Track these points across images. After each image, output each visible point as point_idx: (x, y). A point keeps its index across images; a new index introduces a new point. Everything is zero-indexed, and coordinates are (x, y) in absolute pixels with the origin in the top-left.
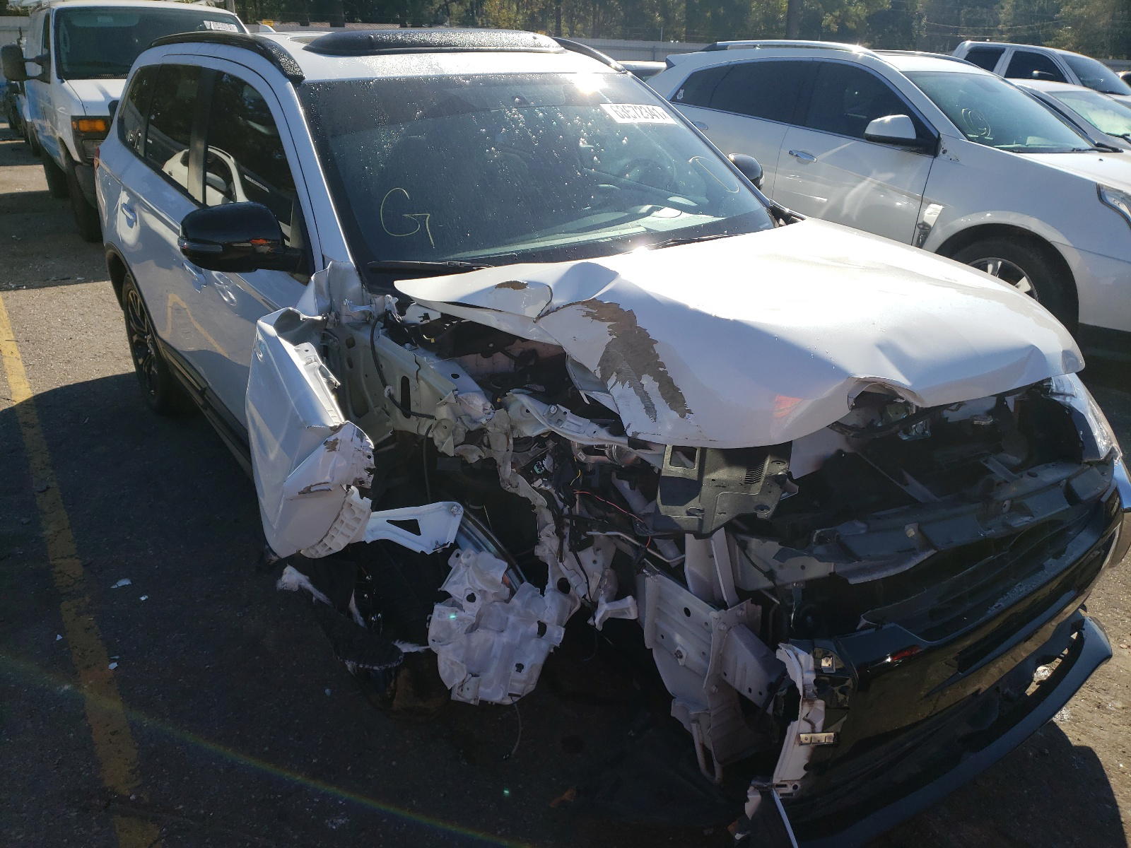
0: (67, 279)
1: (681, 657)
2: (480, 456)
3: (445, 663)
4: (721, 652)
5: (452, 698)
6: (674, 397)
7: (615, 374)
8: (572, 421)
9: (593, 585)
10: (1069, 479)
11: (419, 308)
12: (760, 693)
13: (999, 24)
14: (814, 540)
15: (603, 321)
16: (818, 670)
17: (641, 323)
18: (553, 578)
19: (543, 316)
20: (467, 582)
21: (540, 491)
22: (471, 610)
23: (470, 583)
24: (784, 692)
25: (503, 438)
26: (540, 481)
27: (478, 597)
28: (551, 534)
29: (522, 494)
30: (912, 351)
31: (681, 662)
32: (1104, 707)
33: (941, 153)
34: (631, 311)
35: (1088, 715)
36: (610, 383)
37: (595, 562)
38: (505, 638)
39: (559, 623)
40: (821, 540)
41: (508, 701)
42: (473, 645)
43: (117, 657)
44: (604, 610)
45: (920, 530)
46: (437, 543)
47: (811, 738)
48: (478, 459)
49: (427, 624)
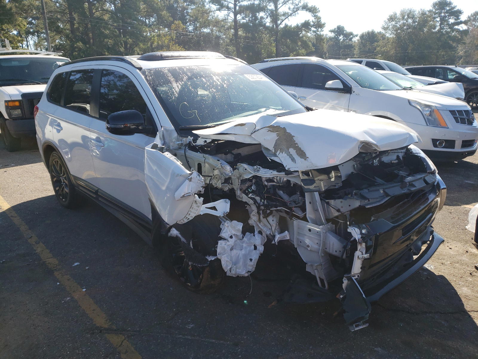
0: (7, 165)
1: (309, 247)
2: (229, 188)
3: (224, 261)
4: (324, 241)
5: (227, 275)
6: (302, 154)
7: (279, 150)
8: (263, 170)
9: (273, 229)
10: (424, 177)
11: (202, 139)
12: (340, 251)
13: (354, 55)
14: (354, 194)
15: (275, 132)
16: (361, 233)
17: (288, 131)
18: (257, 230)
19: (253, 133)
20: (229, 232)
21: (251, 198)
22: (231, 242)
23: (230, 232)
24: (349, 247)
25: (237, 180)
26: (251, 194)
27: (233, 237)
28: (255, 214)
29: (244, 200)
30: (374, 133)
31: (309, 249)
32: (444, 264)
33: (353, 92)
34: (284, 128)
35: (440, 267)
36: (277, 153)
37: (273, 221)
38: (243, 252)
39: (261, 245)
40: (356, 194)
41: (246, 275)
42: (232, 255)
43: (84, 287)
44: (278, 237)
45: (384, 191)
46: (224, 212)
47: (362, 257)
48: (228, 189)
49: (216, 248)
